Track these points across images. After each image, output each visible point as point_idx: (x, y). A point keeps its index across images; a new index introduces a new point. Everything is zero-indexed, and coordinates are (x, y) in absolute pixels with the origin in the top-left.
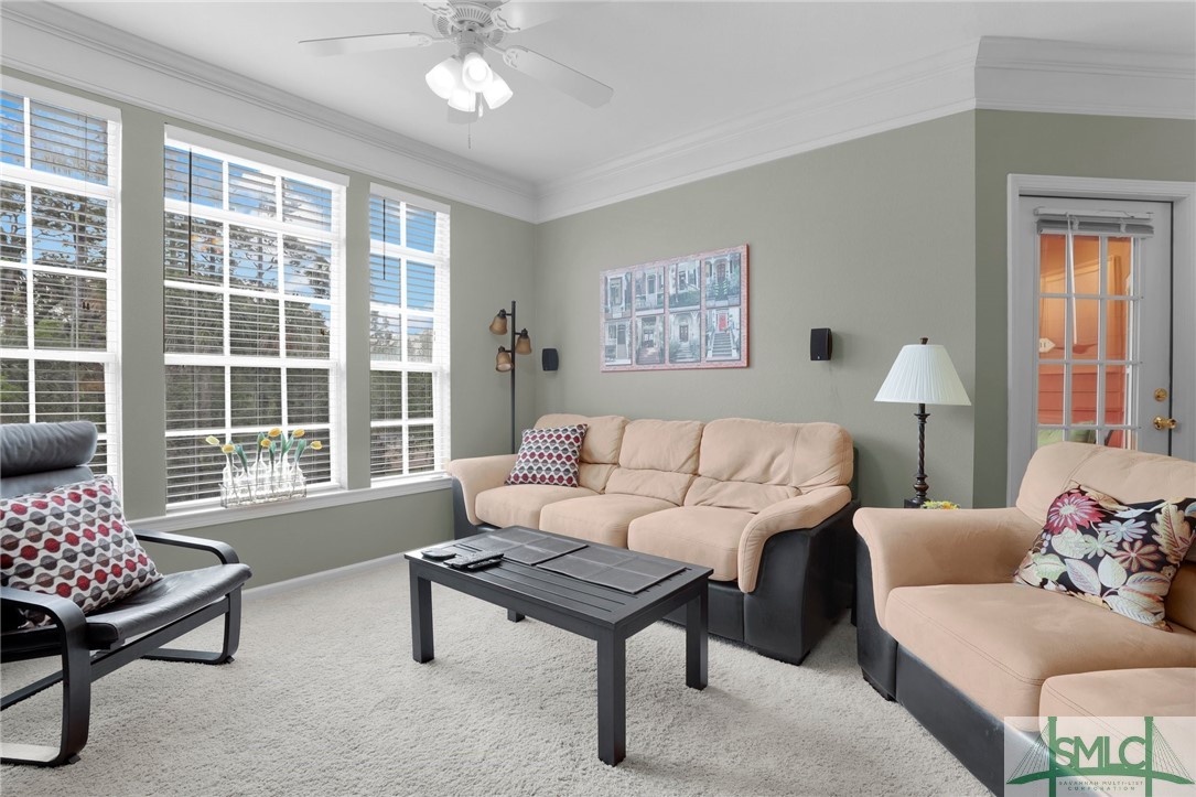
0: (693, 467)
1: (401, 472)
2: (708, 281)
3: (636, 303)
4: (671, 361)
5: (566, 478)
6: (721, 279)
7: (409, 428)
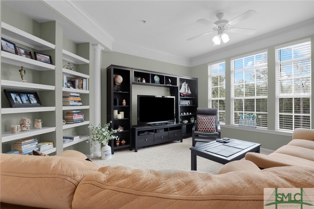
7: (295, 116)
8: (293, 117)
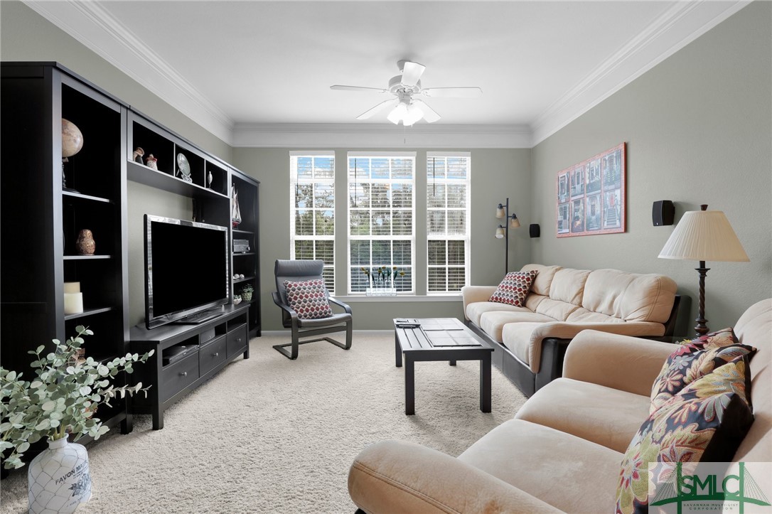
0: (579, 301)
1: (445, 290)
2: (605, 172)
3: (572, 191)
4: (587, 230)
5: (515, 301)
6: (611, 169)
7: (449, 269)
8: (447, 271)
